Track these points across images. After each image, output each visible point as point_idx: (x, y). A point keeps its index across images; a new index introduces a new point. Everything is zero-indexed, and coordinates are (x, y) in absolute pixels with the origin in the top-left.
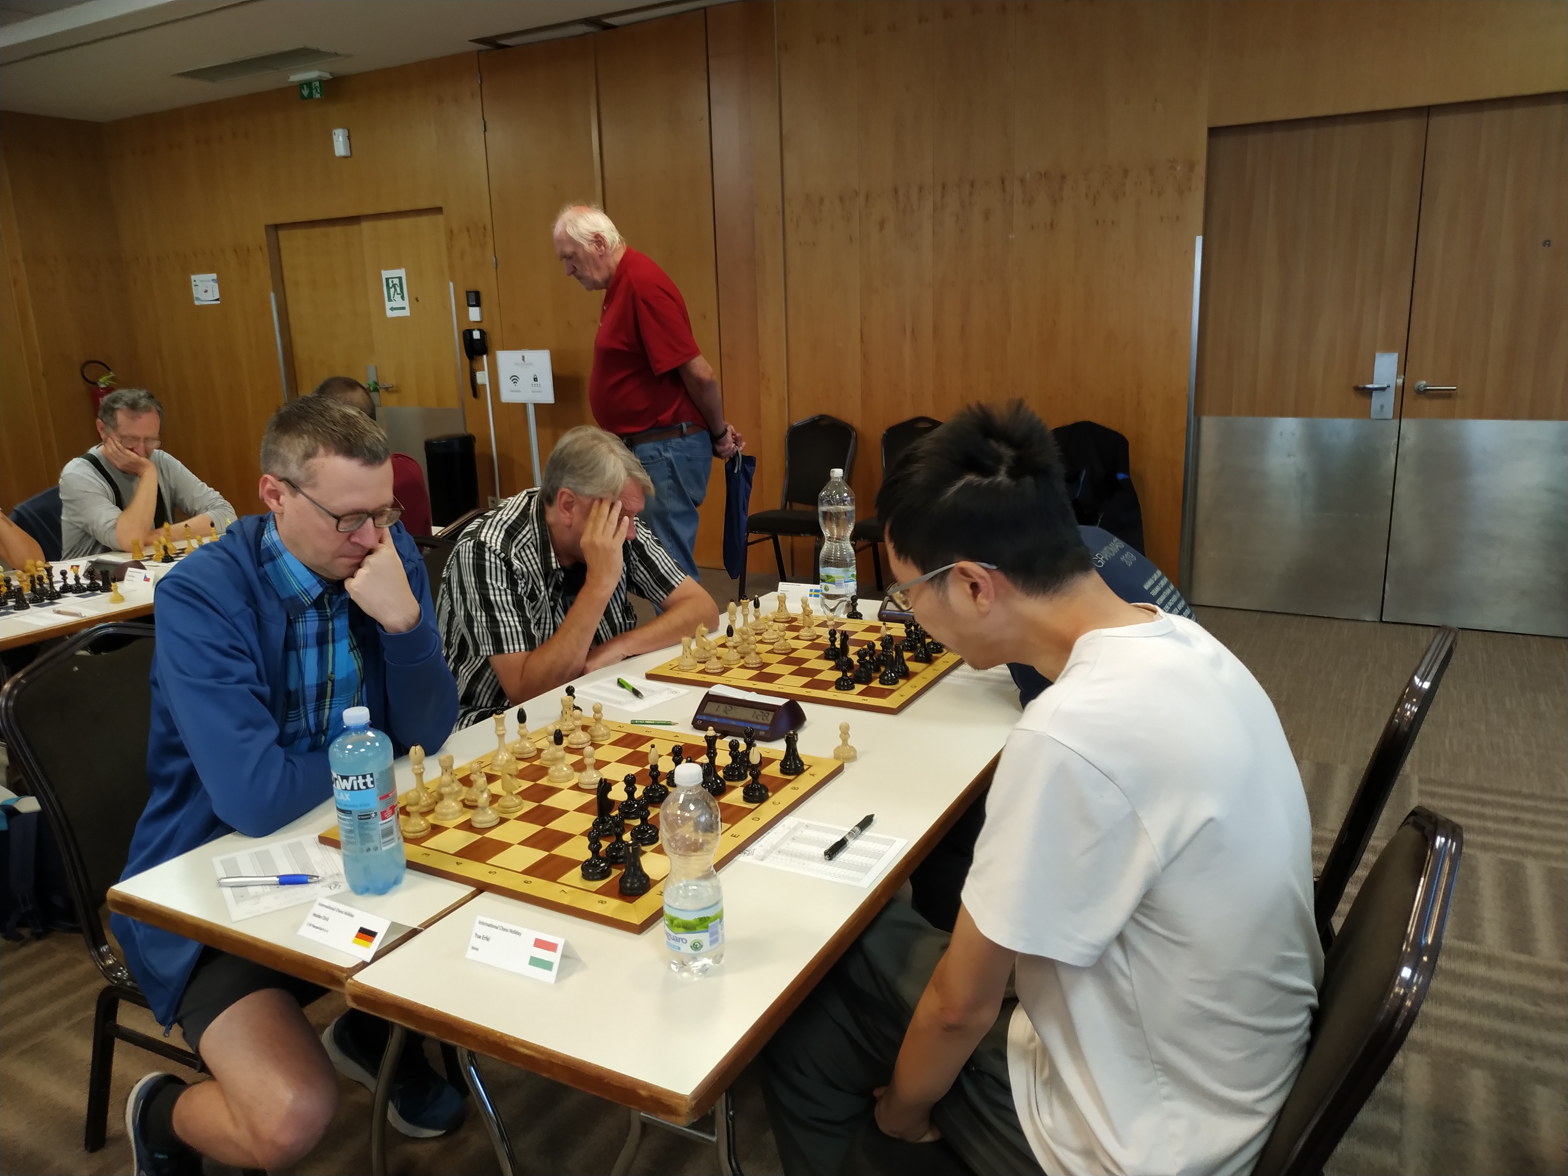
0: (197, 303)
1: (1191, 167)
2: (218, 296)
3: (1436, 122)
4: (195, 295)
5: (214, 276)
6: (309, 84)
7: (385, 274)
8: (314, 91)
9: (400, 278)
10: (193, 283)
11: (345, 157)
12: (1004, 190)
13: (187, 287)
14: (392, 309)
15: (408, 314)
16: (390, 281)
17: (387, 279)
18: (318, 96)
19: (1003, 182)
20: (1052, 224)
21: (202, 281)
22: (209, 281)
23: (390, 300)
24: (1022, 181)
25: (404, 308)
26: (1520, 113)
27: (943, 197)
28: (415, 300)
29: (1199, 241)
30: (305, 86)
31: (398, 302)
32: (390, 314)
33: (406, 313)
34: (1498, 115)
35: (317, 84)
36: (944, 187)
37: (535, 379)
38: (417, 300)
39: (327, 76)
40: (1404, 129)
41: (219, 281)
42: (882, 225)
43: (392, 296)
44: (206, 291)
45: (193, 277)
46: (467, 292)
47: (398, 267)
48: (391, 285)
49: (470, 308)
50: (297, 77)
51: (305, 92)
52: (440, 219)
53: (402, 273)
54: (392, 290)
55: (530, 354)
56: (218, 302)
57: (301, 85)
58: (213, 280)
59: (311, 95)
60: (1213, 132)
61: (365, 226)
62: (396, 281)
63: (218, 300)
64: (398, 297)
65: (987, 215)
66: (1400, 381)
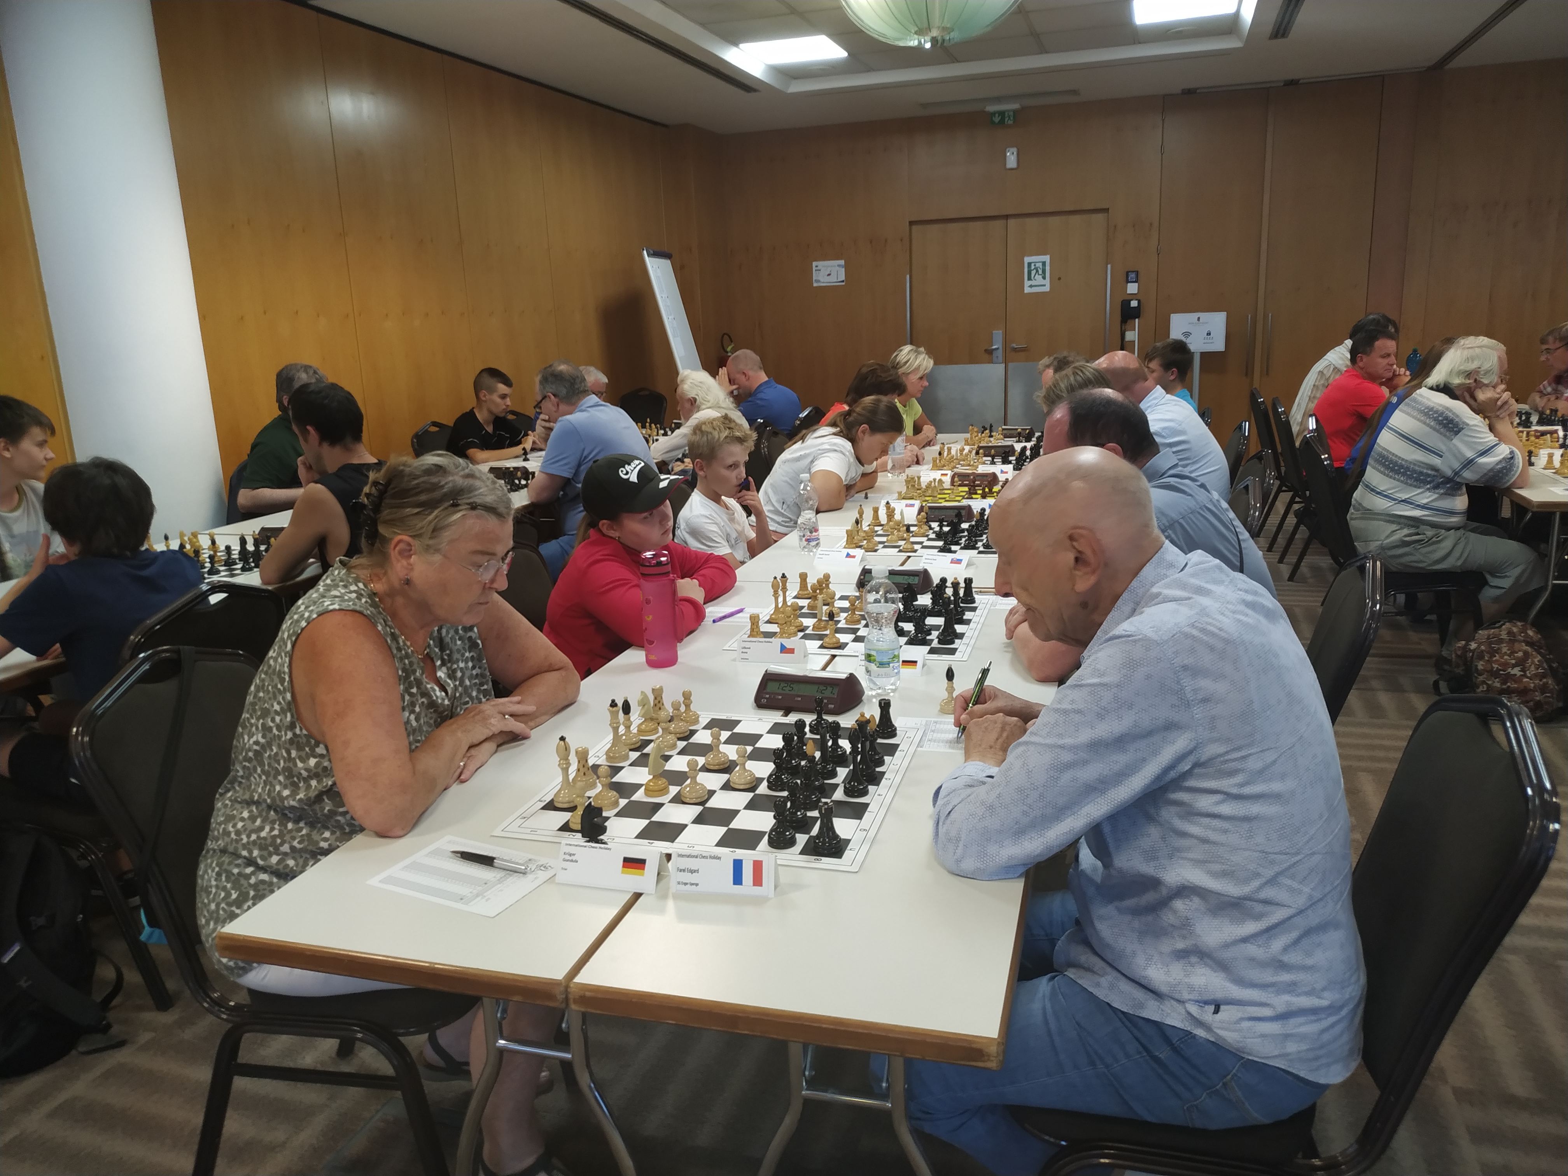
0: (815, 285)
2: (843, 278)
4: (814, 279)
5: (842, 262)
6: (1002, 114)
7: (1027, 260)
8: (1006, 118)
9: (1044, 263)
10: (814, 268)
11: (1013, 169)
13: (807, 273)
14: (1031, 286)
15: (1048, 290)
16: (1033, 264)
17: (1029, 264)
18: (1010, 122)
21: (824, 266)
22: (835, 266)
23: (1029, 279)
25: (1045, 285)
28: (1056, 279)
30: (997, 115)
31: (1039, 279)
32: (1027, 290)
33: (1047, 289)
35: (1011, 113)
37: (1209, 334)
38: (1059, 279)
39: (1018, 108)
41: (846, 267)
42: (1515, 225)
43: (1032, 276)
44: (829, 275)
45: (814, 264)
46: (1127, 273)
47: (1045, 254)
48: (1033, 267)
49: (1129, 284)
50: (996, 109)
51: (997, 119)
52: (1100, 217)
53: (1047, 258)
54: (1033, 272)
55: (1204, 316)
56: (843, 284)
57: (993, 114)
58: (839, 266)
59: (1002, 122)
61: (1012, 222)
62: (1040, 265)
63: (843, 281)
64: (1039, 278)
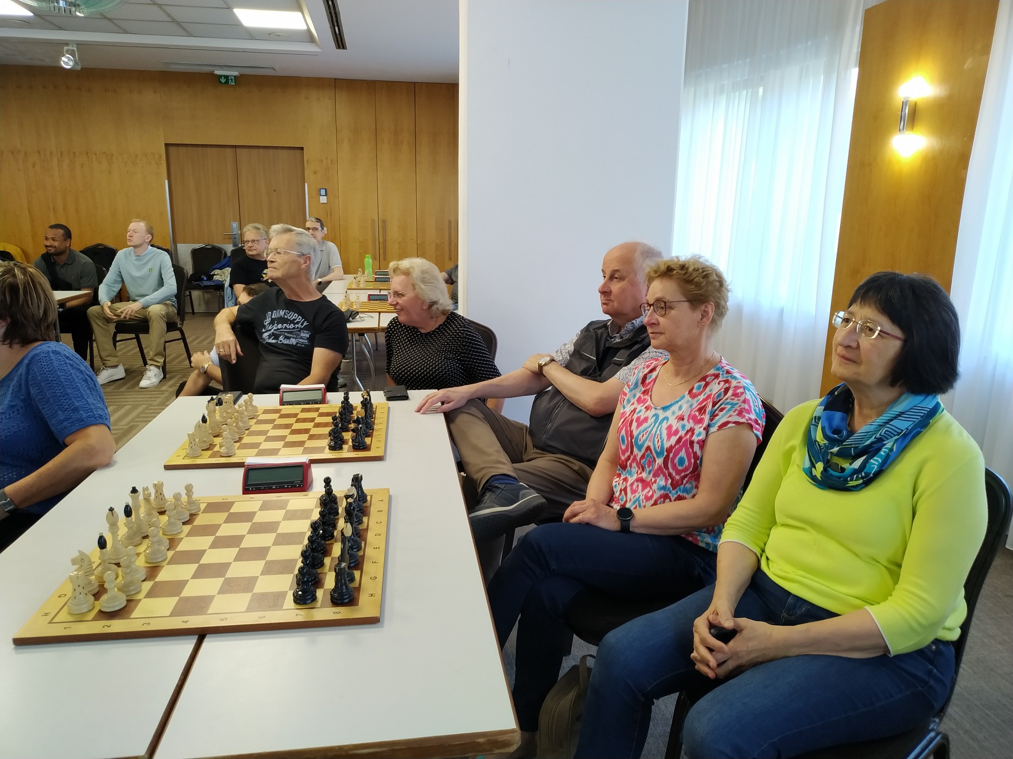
1: (160, 156)
3: (238, 150)
19: (87, 153)
20: (110, 171)
24: (96, 154)
26: (261, 150)
27: (61, 157)
29: (166, 182)
34: (256, 150)
36: (61, 153)
40: (229, 151)
42: (34, 166)
60: (167, 145)
65: (82, 165)
66: (240, 232)
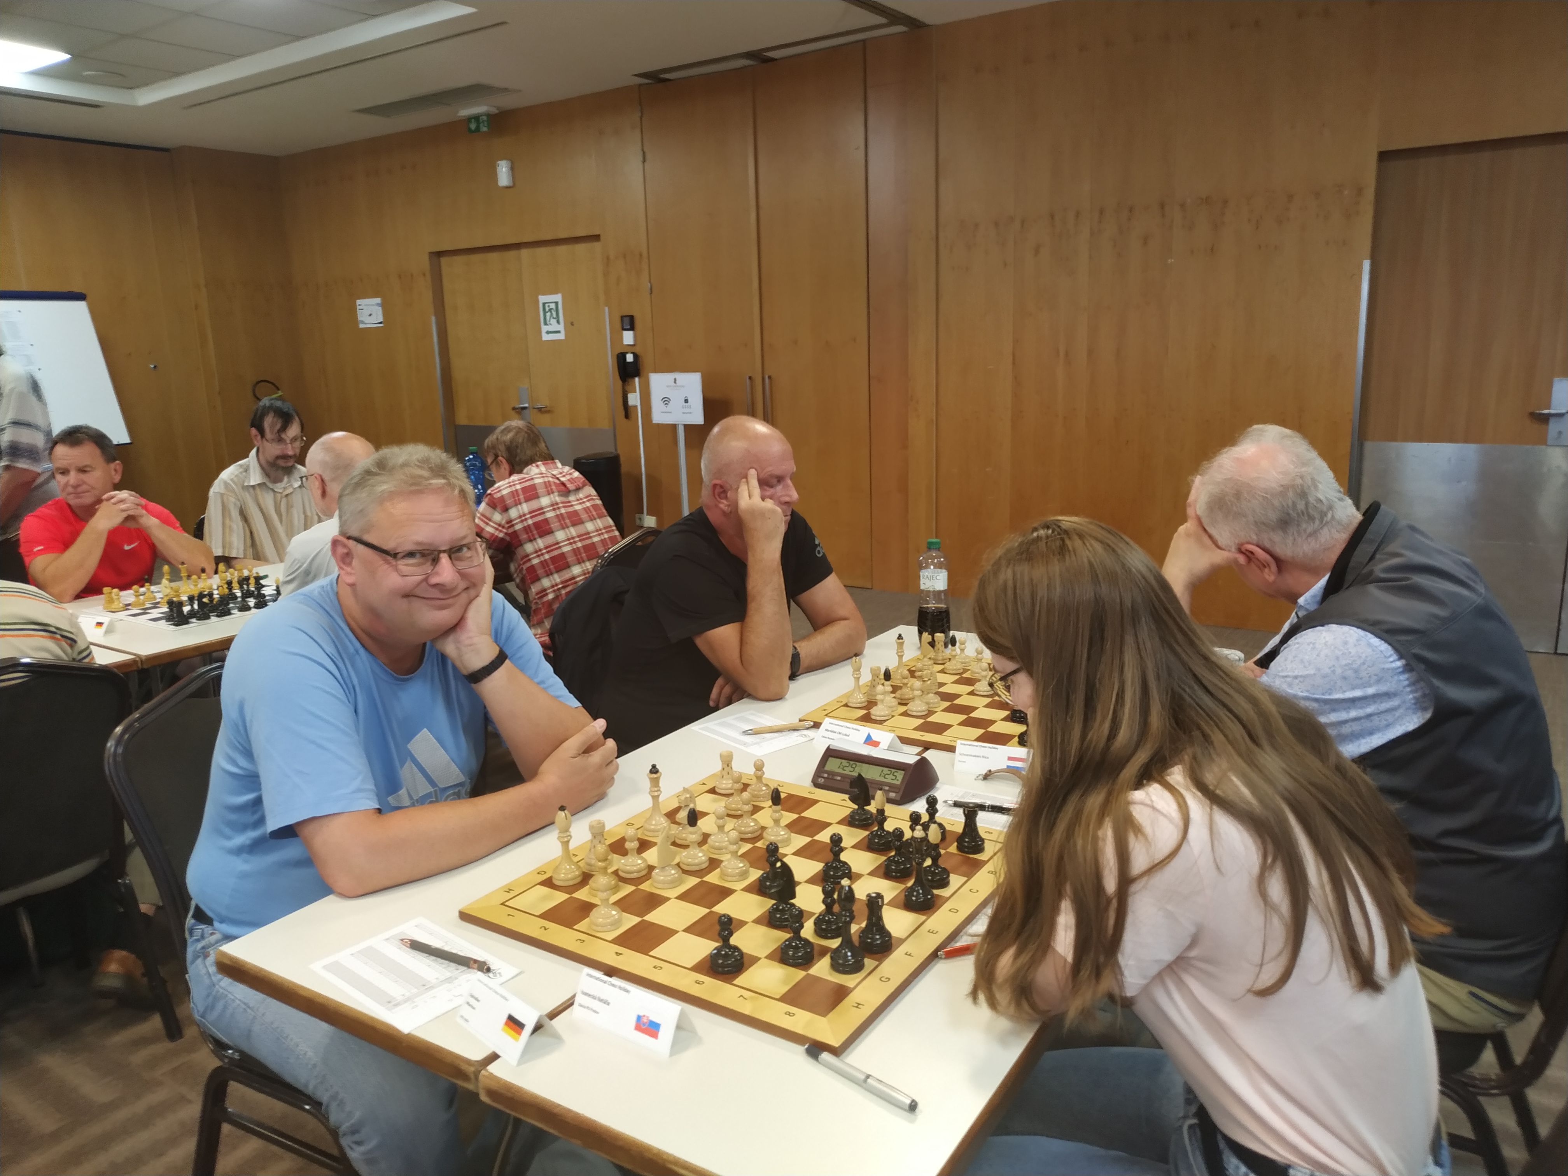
0: (361, 326)
1: (1361, 191)
2: (381, 320)
4: (359, 319)
5: (379, 301)
6: (476, 118)
7: (542, 299)
8: (481, 125)
9: (556, 303)
10: (358, 307)
11: (507, 187)
12: (1163, 216)
13: (354, 312)
14: (548, 332)
15: (563, 338)
16: (547, 305)
17: (544, 304)
18: (485, 129)
19: (1162, 206)
20: (1212, 249)
21: (365, 305)
22: (373, 305)
23: (546, 324)
24: (1183, 206)
25: (559, 332)
27: (1100, 222)
28: (570, 324)
29: (1366, 265)
30: (473, 120)
31: (554, 326)
32: (545, 337)
35: (485, 118)
36: (1102, 212)
37: (687, 402)
39: (494, 111)
41: (383, 305)
42: (1037, 250)
43: (548, 320)
44: (370, 315)
45: (357, 302)
46: (622, 316)
47: (557, 293)
48: (547, 309)
49: (624, 332)
50: (466, 112)
51: (473, 126)
52: (597, 245)
53: (558, 298)
54: (548, 315)
55: (681, 377)
56: (381, 325)
57: (469, 119)
58: (377, 304)
59: (478, 128)
60: (1383, 157)
61: (525, 253)
62: (553, 306)
64: (554, 321)
65: (1146, 240)
